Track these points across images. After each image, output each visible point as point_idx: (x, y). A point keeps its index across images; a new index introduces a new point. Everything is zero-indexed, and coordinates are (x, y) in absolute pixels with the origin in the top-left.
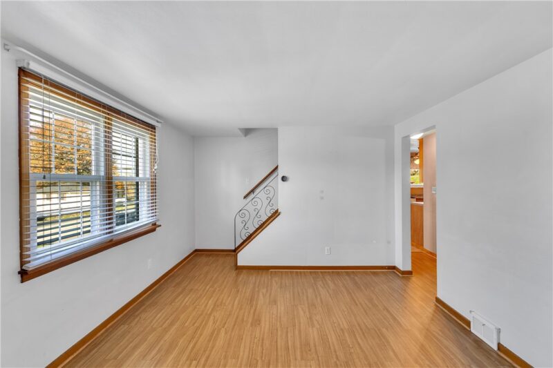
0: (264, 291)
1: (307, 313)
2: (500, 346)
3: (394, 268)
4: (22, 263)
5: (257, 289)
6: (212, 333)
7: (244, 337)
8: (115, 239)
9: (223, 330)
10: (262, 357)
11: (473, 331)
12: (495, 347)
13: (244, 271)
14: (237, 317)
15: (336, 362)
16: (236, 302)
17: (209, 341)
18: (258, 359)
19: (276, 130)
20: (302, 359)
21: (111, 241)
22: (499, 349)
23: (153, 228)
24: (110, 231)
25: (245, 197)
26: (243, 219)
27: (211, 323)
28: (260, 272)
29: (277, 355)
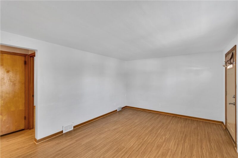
12: (72, 129)
29: (132, 152)
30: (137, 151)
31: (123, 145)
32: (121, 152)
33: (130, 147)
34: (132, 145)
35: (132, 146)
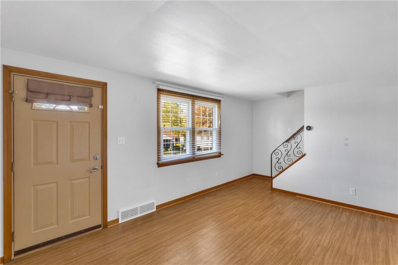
0: (280, 206)
1: (300, 227)
4: (158, 160)
5: (276, 204)
6: (232, 215)
7: (246, 223)
8: (196, 157)
9: (238, 216)
10: (248, 234)
13: (277, 192)
14: (250, 213)
15: (293, 256)
16: (257, 206)
17: (228, 217)
18: (246, 234)
19: (303, 91)
20: (271, 245)
21: (194, 158)
23: (219, 155)
24: (193, 153)
26: (277, 156)
27: (234, 211)
28: (289, 195)
29: (258, 237)
30: (250, 238)
31: (276, 250)
32: (276, 238)
33: (261, 245)
34: (258, 248)
35: (258, 246)
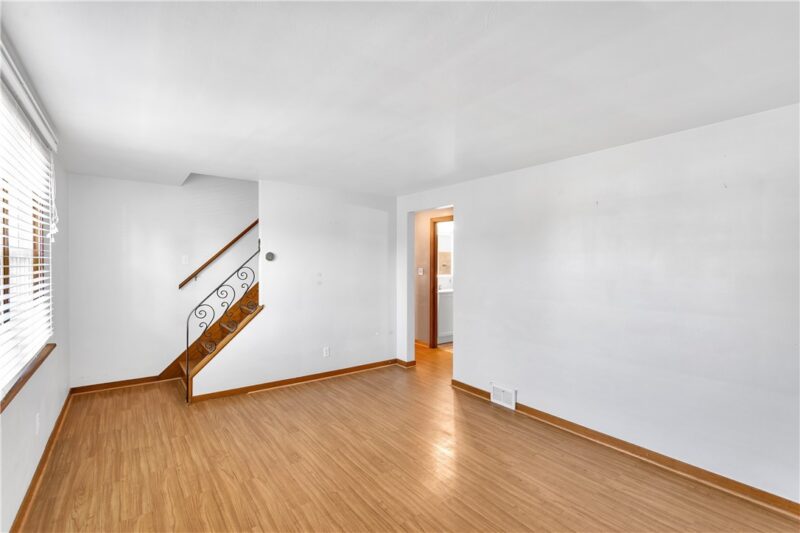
0: (266, 419)
1: (346, 428)
2: (518, 406)
3: (395, 361)
5: (253, 421)
6: (244, 489)
7: (294, 477)
10: (338, 488)
11: (492, 400)
12: (513, 407)
14: (261, 460)
18: (335, 491)
19: (256, 183)
20: (382, 472)
22: (516, 408)
25: (181, 286)
26: (202, 320)
27: (226, 479)
28: (234, 398)
29: (353, 479)
